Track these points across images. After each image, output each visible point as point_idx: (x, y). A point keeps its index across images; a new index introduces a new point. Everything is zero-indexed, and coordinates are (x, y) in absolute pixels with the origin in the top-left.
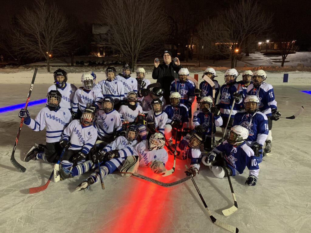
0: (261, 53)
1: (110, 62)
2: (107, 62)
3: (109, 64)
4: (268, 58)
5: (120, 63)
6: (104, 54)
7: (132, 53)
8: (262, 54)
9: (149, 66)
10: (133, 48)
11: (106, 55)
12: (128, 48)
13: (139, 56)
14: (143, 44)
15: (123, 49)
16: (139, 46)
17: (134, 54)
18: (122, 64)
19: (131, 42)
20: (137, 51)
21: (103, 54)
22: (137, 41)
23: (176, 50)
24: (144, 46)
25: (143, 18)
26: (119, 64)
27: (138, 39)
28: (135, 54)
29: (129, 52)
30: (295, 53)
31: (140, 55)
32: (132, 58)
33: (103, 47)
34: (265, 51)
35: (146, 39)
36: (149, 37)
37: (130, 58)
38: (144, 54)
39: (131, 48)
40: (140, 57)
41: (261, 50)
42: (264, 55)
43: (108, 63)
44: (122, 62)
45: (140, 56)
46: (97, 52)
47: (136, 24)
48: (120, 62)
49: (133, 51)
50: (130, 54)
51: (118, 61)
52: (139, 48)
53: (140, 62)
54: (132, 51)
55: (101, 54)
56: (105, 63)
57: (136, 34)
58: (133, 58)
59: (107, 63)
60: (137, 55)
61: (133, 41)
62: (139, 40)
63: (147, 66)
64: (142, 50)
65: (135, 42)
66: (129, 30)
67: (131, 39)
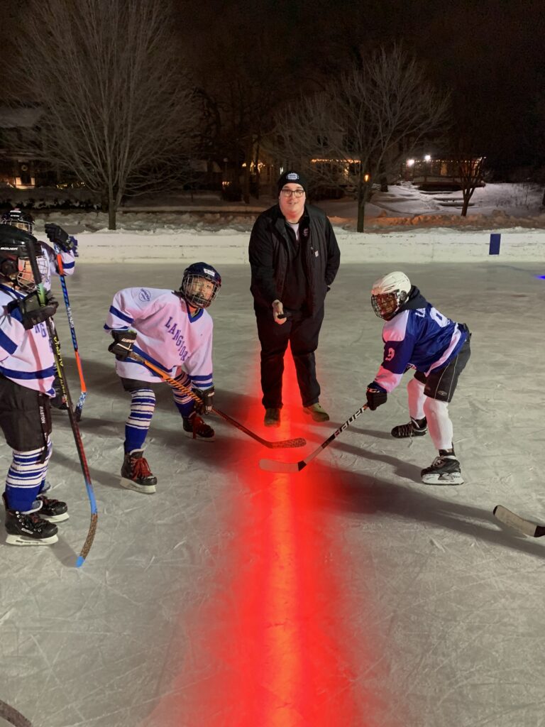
0: (414, 184)
1: (48, 203)
2: (42, 203)
3: (47, 208)
4: (429, 197)
5: (77, 205)
6: (33, 182)
7: (108, 177)
8: (417, 187)
9: (154, 212)
10: (109, 165)
11: (37, 185)
12: (95, 164)
13: (128, 186)
14: (137, 155)
15: (82, 168)
16: (125, 161)
17: (113, 180)
18: (83, 208)
19: (104, 149)
20: (120, 173)
21: (30, 181)
22: (119, 148)
23: (219, 173)
24: (139, 161)
25: (132, 85)
26: (74, 207)
27: (123, 143)
28: (115, 182)
29: (101, 175)
30: (483, 186)
31: (131, 184)
32: (108, 193)
33: (27, 164)
34: (421, 179)
35: (145, 142)
36: (152, 136)
37: (104, 191)
38: (140, 182)
39: (104, 165)
40: (130, 189)
41: (415, 177)
42: (420, 189)
43: (44, 204)
44: (81, 203)
45: (130, 186)
46: (12, 176)
47: (115, 103)
48: (76, 202)
49: (110, 173)
50: (104, 181)
51: (72, 200)
52: (127, 167)
53: (128, 203)
54: (106, 172)
55: (26, 181)
56: (37, 205)
57: (116, 130)
58: (111, 192)
59: (40, 205)
60: (122, 184)
61: (110, 147)
62: (126, 144)
63: (148, 212)
64: (135, 170)
65: (115, 149)
66: (96, 117)
67: (104, 142)
